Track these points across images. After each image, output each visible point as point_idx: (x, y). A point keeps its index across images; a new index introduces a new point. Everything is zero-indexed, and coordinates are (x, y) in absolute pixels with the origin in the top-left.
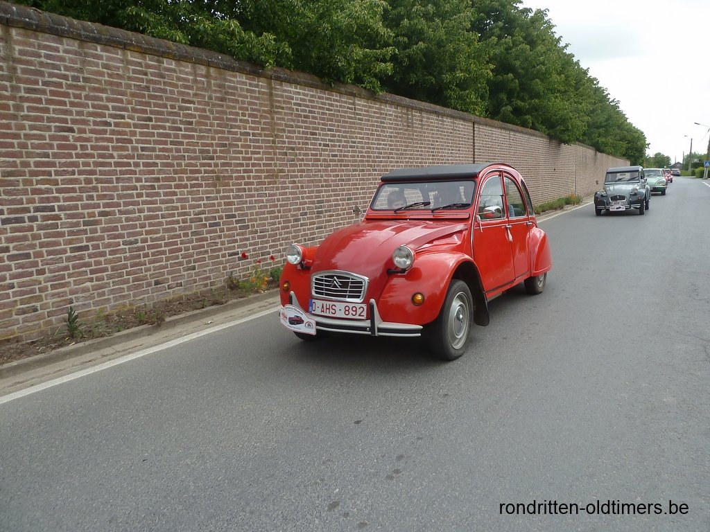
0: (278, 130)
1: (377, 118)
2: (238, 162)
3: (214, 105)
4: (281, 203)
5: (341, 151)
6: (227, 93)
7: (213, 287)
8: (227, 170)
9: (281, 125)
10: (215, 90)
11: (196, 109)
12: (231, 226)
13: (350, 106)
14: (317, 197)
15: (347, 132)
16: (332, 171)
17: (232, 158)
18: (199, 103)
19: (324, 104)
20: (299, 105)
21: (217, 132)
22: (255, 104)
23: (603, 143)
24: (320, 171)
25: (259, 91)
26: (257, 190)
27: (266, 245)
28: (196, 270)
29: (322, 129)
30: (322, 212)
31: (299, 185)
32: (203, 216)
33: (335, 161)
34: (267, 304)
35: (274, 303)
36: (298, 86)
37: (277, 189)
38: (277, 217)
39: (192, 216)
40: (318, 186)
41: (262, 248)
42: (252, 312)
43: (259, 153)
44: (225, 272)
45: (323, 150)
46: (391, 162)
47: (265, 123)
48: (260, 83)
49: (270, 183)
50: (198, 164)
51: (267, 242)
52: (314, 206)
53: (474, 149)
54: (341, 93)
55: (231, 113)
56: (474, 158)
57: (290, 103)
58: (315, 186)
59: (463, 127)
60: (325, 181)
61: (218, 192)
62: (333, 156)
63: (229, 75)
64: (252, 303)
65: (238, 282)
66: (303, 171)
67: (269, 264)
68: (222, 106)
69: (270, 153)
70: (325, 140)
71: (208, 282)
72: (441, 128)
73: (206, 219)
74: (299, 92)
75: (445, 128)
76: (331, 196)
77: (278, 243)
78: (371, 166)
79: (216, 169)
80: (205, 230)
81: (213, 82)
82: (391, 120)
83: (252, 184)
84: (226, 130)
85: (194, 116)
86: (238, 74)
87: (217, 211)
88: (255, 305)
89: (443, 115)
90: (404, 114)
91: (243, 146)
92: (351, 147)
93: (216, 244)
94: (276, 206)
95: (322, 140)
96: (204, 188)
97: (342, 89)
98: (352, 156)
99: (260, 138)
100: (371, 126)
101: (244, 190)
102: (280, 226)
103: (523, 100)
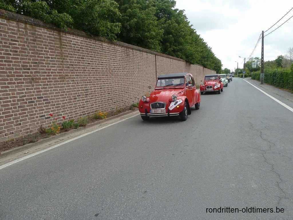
0: (64, 56)
1: (113, 51)
2: (44, 71)
3: (29, 43)
4: (67, 90)
5: (96, 66)
6: (36, 37)
7: (32, 133)
8: (38, 75)
9: (66, 54)
10: (30, 36)
11: (19, 45)
12: (40, 102)
13: (100, 46)
14: (85, 88)
15: (99, 58)
16: (92, 75)
17: (40, 69)
18: (21, 42)
19: (88, 44)
20: (75, 45)
21: (31, 56)
22: (52, 43)
23: (206, 64)
24: (86, 75)
25: (54, 37)
26: (54, 85)
27: (60, 111)
28: (22, 125)
29: (87, 56)
30: (88, 95)
31: (76, 82)
32: (24, 98)
33: (94, 71)
34: (60, 140)
35: (63, 140)
36: (74, 36)
37: (65, 84)
38: (65, 98)
39: (19, 98)
40: (86, 83)
41: (57, 113)
42: (51, 145)
43: (55, 67)
44: (38, 125)
45: (87, 66)
46: (120, 71)
47: (57, 53)
48: (54, 34)
49: (61, 81)
50: (21, 72)
51: (60, 109)
52: (84, 92)
53: (156, 66)
54: (95, 40)
55: (39, 47)
56: (156, 70)
57: (70, 44)
58: (84, 83)
59: (151, 57)
60: (89, 80)
61: (33, 86)
62: (92, 68)
63: (37, 29)
64: (51, 141)
65: (45, 130)
66: (78, 75)
67: (62, 120)
68: (34, 44)
69: (60, 67)
70: (89, 61)
71: (29, 131)
72: (142, 57)
73: (27, 99)
74: (75, 39)
75: (143, 57)
76: (92, 87)
77: (66, 110)
78: (111, 73)
79: (31, 75)
80: (26, 105)
81: (28, 31)
82: (119, 53)
83: (51, 82)
84: (37, 55)
85: (19, 48)
86: (42, 28)
87: (33, 95)
88: (53, 142)
89: (143, 51)
90: (125, 50)
91: (46, 63)
92: (101, 64)
93: (32, 111)
94: (64, 92)
95: (87, 61)
96: (25, 84)
97: (96, 38)
98: (101, 69)
99: (55, 60)
100: (110, 55)
101: (47, 85)
102: (67, 101)
103: (176, 46)
